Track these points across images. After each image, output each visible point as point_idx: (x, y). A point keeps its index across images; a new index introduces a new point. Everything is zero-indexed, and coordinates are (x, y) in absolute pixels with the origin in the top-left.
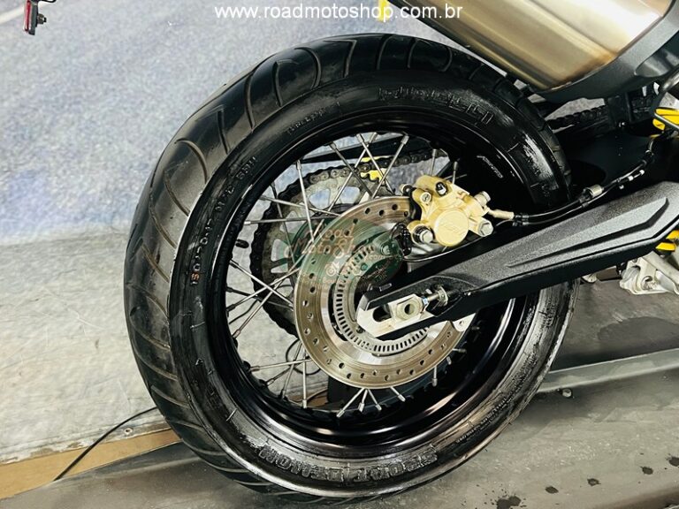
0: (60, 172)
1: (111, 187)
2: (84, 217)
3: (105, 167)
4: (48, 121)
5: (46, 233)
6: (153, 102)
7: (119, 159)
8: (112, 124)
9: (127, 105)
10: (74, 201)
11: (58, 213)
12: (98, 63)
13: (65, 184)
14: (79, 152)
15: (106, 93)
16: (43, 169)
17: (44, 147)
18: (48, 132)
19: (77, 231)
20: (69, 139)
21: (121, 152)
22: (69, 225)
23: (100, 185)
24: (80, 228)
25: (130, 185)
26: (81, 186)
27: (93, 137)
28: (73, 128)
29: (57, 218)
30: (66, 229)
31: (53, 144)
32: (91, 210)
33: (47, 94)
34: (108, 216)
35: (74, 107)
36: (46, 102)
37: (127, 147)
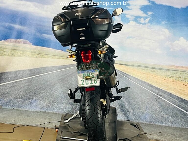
0: (40, 100)
1: (47, 104)
2: (42, 109)
3: (47, 101)
4: (40, 92)
5: (35, 110)
6: (56, 92)
7: (49, 100)
8: (49, 94)
9: (52, 91)
10: (41, 106)
11: (38, 107)
12: (49, 84)
13: (40, 103)
14: (43, 98)
15: (49, 89)
16: (37, 99)
17: (38, 96)
18: (39, 94)
19: (40, 111)
20: (42, 95)
21: (50, 99)
22: (39, 110)
23: (45, 104)
24: (41, 110)
25: (50, 105)
26: (42, 103)
27: (46, 96)
28: (43, 94)
29: (38, 108)
30: (38, 110)
31: (40, 96)
32: (43, 108)
33: (41, 88)
34: (45, 109)
35: (44, 90)
36: (40, 89)
37: (51, 98)
